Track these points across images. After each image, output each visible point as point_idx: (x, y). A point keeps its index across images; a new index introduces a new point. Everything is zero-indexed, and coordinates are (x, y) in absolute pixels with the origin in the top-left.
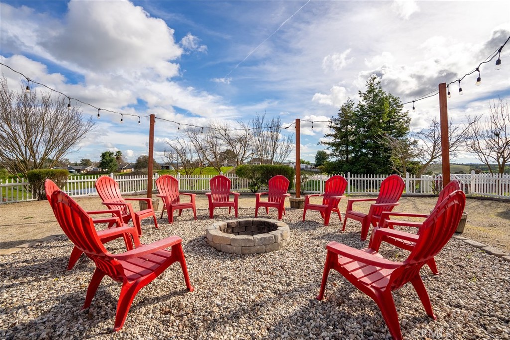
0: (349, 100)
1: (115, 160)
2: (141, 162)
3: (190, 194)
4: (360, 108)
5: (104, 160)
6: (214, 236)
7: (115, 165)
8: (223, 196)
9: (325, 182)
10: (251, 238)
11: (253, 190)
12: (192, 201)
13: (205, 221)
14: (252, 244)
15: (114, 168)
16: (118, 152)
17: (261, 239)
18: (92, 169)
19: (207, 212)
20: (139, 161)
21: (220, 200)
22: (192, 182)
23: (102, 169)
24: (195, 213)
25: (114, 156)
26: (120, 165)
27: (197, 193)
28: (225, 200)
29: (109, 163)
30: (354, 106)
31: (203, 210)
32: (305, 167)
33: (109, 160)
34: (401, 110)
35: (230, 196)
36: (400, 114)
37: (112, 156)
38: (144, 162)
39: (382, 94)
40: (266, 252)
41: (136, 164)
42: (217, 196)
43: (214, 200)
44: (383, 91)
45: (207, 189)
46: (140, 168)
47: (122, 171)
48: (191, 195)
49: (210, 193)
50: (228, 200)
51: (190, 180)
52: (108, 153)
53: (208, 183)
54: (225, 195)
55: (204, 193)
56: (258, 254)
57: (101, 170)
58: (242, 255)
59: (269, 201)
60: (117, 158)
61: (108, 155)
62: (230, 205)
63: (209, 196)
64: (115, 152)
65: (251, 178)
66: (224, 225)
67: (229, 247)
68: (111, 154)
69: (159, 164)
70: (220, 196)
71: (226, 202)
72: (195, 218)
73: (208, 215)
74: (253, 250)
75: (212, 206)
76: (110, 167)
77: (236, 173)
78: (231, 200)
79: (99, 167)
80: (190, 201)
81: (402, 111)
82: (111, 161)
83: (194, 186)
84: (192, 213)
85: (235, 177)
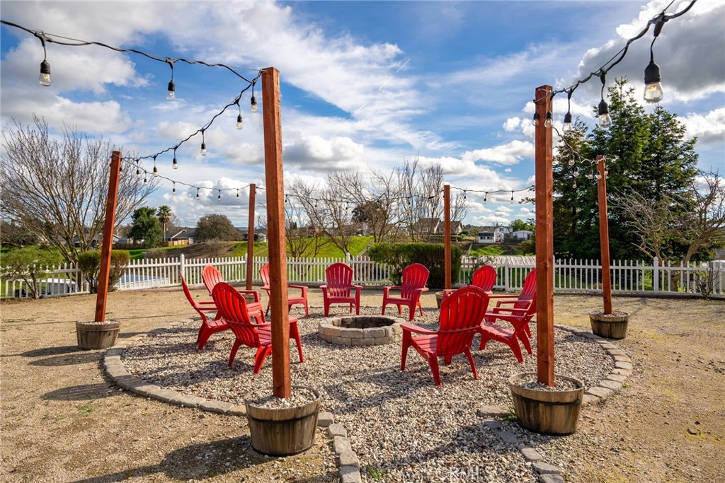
0: (578, 122)
1: (159, 222)
2: (206, 227)
3: (300, 286)
4: (598, 139)
5: (138, 224)
6: (326, 328)
7: (158, 233)
8: (342, 290)
9: (528, 270)
10: (361, 330)
11: (397, 282)
12: (303, 296)
13: (318, 319)
14: (361, 336)
15: (156, 239)
16: (164, 208)
17: (371, 332)
18: (117, 240)
19: (322, 311)
20: (202, 225)
21: (338, 295)
22: (302, 269)
23: (135, 240)
24: (307, 311)
25: (155, 216)
26: (167, 232)
27: (311, 286)
28: (345, 295)
29: (147, 229)
30: (586, 134)
31: (317, 308)
32: (526, 236)
33: (148, 222)
34: (680, 137)
35: (351, 291)
36: (679, 145)
37: (154, 216)
38: (212, 226)
39: (636, 112)
40: (375, 345)
41: (197, 229)
42: (335, 290)
43: (331, 294)
44: (637, 106)
45: (322, 280)
46: (205, 238)
47: (170, 243)
48: (302, 289)
49: (325, 286)
50: (348, 296)
51: (298, 265)
52: (146, 209)
53: (323, 273)
54: (345, 289)
55: (317, 286)
56: (367, 346)
57: (132, 242)
58: (352, 346)
59: (402, 297)
60: (162, 220)
61: (145, 213)
62: (351, 301)
63: (324, 290)
64: (158, 209)
65: (394, 263)
66: (339, 321)
67: (339, 338)
68: (151, 212)
69: (237, 229)
70: (339, 290)
71: (347, 297)
72: (307, 316)
73: (324, 313)
74: (362, 341)
75: (327, 302)
76: (150, 236)
77: (371, 256)
78: (352, 295)
79: (129, 236)
80: (301, 295)
81: (682, 139)
82: (151, 224)
83: (305, 275)
84: (303, 312)
85: (369, 262)
